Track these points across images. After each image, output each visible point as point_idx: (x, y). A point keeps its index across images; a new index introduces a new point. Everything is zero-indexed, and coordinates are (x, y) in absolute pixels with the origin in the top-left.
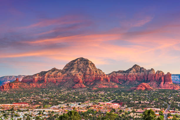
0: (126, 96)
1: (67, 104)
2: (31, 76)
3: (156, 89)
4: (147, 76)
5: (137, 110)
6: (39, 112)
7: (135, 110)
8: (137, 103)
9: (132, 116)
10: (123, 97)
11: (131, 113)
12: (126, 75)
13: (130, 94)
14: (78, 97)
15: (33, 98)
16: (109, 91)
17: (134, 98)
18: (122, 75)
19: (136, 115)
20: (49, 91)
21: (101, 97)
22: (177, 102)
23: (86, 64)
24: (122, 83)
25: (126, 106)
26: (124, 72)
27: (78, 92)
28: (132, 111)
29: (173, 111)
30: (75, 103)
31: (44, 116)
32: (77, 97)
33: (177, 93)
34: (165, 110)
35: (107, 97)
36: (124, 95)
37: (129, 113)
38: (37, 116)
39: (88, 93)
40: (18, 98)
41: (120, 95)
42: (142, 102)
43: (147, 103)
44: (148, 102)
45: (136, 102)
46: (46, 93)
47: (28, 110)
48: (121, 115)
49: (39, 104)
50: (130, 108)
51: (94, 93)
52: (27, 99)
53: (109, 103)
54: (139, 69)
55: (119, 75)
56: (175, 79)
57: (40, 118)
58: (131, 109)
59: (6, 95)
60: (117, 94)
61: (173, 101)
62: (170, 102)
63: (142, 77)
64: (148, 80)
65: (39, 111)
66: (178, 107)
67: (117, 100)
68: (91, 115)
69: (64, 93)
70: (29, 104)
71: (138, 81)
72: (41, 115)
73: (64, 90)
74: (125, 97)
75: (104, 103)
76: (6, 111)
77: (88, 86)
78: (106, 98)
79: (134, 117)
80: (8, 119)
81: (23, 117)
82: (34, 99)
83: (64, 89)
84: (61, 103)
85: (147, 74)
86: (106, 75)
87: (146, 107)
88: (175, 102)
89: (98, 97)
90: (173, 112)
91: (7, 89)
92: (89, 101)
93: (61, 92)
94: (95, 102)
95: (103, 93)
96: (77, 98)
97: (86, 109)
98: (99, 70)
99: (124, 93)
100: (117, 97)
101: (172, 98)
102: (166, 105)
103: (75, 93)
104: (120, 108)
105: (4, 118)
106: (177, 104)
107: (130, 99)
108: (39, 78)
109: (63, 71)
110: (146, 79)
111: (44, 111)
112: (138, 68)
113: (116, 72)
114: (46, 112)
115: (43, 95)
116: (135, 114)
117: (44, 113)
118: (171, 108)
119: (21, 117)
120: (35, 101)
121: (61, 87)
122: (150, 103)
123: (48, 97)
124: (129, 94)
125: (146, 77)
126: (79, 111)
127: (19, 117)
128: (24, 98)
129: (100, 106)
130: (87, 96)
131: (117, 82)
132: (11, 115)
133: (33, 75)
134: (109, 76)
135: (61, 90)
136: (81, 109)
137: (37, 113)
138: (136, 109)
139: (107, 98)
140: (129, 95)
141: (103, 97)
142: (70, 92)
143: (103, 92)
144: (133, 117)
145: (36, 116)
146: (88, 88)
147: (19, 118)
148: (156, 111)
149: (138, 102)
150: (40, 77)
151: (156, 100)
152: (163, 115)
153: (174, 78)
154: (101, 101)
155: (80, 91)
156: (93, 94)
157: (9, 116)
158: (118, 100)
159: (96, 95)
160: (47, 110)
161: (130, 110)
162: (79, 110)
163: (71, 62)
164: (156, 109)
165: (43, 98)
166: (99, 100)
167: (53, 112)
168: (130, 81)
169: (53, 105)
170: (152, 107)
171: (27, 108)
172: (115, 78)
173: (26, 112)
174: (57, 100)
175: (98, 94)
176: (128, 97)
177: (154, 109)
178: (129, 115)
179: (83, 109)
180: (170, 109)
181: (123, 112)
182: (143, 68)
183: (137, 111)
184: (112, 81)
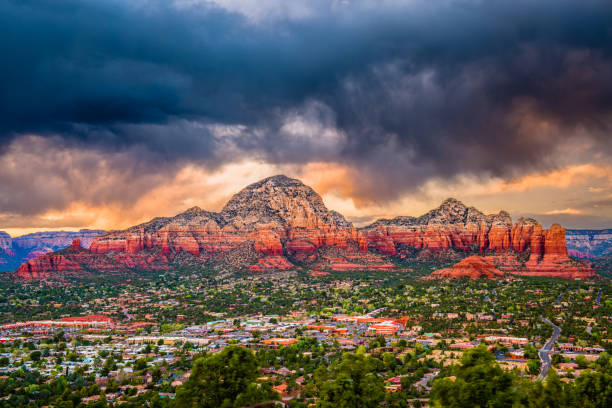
0: (419, 298)
1: (235, 321)
2: (120, 232)
3: (517, 277)
4: (486, 236)
5: (453, 342)
6: (144, 347)
7: (448, 341)
8: (455, 320)
9: (439, 361)
10: (409, 298)
11: (434, 352)
12: (419, 231)
13: (431, 289)
14: (270, 299)
15: (126, 302)
16: (366, 279)
17: (444, 304)
18: (409, 231)
19: (452, 357)
20: (177, 279)
21: (341, 300)
22: (582, 319)
23: (295, 196)
24: (407, 257)
25: (420, 328)
26: (413, 220)
27: (270, 282)
28: (439, 344)
29: (571, 345)
30: (258, 319)
31: (160, 359)
32: (264, 299)
33: (582, 291)
34: (543, 342)
35: (360, 298)
36: (413, 295)
37: (430, 350)
38: (139, 357)
39: (302, 285)
40: (77, 300)
41: (401, 294)
42: (469, 316)
43: (485, 321)
44: (490, 317)
45: (451, 316)
46: (169, 287)
47: (108, 341)
48: (402, 357)
49: (147, 320)
50: (431, 335)
51: (318, 286)
52: (108, 303)
53: (364, 317)
54: (462, 213)
55: (397, 231)
56: (578, 245)
57: (149, 364)
58: (436, 338)
59: (39, 292)
60: (390, 289)
61: (570, 314)
62: (559, 318)
63: (470, 238)
64: (490, 247)
65: (146, 343)
66: (587, 335)
67: (390, 307)
68: (308, 357)
69: (225, 287)
70: (114, 321)
71: (458, 250)
72: (151, 355)
73: (224, 276)
74: (416, 299)
75: (350, 319)
76: (39, 343)
77: (300, 264)
78: (354, 301)
79: (445, 364)
80: (45, 367)
81: (93, 362)
82: (132, 305)
83: (224, 273)
84: (214, 319)
85: (485, 228)
86: (358, 230)
87: (483, 332)
88: (576, 318)
89: (331, 298)
90: (571, 350)
91: (42, 274)
92: (304, 311)
93: (215, 283)
94: (322, 314)
95: (346, 286)
96: (265, 303)
97: (295, 337)
98: (335, 213)
99: (412, 288)
100: (389, 300)
101: (566, 304)
102: (546, 327)
103: (259, 286)
104: (399, 333)
105: (33, 366)
106: (585, 323)
107: (433, 305)
108: (146, 239)
109: (222, 219)
110: (482, 245)
111: (161, 342)
112: (457, 210)
113: (389, 222)
114: (169, 345)
115: (159, 292)
116: (448, 353)
117: (163, 348)
118: (564, 338)
119: (89, 361)
120: (134, 309)
121: (216, 268)
122: (495, 320)
123: (173, 297)
124: (428, 290)
125: (482, 238)
126: (273, 343)
127: (81, 361)
128: (98, 301)
129: (339, 327)
130: (297, 296)
131: (390, 253)
132: (55, 355)
133: (128, 230)
134: (366, 234)
135: (217, 278)
136: (278, 337)
137: (140, 350)
138: (450, 337)
139: (360, 303)
140: (430, 294)
141: (346, 297)
142: (244, 282)
143: (348, 285)
144: (442, 363)
145: (134, 357)
146: (299, 272)
147: (82, 364)
148: (516, 347)
149: (456, 316)
150: (149, 237)
151: (515, 309)
152: (538, 358)
153: (574, 240)
154: (341, 313)
155: (275, 280)
156: (315, 288)
157: (49, 359)
158: (392, 307)
159: (324, 293)
160: (172, 338)
161: (432, 340)
162: (272, 340)
163: (248, 188)
164: (515, 339)
165: (158, 300)
166: (334, 309)
167: (189, 346)
168: (433, 250)
169: (190, 324)
170: (501, 333)
171: (106, 334)
172: (383, 240)
173: (105, 347)
174: (202, 306)
175: (332, 291)
176: (424, 299)
177: (507, 338)
178: (429, 357)
179: (282, 337)
180: (559, 341)
181: (410, 347)
182: (474, 209)
183: (452, 346)
184: (375, 250)
